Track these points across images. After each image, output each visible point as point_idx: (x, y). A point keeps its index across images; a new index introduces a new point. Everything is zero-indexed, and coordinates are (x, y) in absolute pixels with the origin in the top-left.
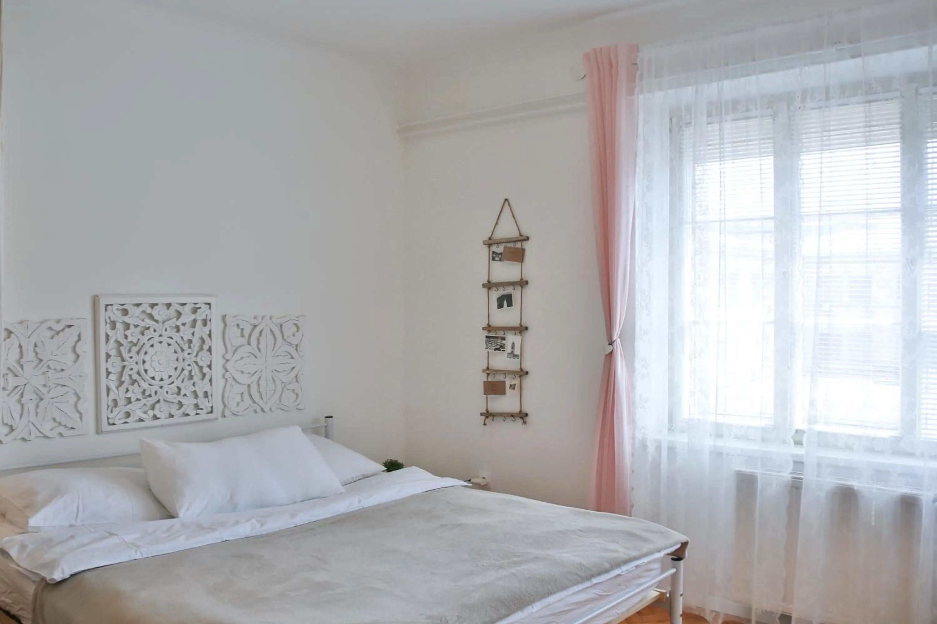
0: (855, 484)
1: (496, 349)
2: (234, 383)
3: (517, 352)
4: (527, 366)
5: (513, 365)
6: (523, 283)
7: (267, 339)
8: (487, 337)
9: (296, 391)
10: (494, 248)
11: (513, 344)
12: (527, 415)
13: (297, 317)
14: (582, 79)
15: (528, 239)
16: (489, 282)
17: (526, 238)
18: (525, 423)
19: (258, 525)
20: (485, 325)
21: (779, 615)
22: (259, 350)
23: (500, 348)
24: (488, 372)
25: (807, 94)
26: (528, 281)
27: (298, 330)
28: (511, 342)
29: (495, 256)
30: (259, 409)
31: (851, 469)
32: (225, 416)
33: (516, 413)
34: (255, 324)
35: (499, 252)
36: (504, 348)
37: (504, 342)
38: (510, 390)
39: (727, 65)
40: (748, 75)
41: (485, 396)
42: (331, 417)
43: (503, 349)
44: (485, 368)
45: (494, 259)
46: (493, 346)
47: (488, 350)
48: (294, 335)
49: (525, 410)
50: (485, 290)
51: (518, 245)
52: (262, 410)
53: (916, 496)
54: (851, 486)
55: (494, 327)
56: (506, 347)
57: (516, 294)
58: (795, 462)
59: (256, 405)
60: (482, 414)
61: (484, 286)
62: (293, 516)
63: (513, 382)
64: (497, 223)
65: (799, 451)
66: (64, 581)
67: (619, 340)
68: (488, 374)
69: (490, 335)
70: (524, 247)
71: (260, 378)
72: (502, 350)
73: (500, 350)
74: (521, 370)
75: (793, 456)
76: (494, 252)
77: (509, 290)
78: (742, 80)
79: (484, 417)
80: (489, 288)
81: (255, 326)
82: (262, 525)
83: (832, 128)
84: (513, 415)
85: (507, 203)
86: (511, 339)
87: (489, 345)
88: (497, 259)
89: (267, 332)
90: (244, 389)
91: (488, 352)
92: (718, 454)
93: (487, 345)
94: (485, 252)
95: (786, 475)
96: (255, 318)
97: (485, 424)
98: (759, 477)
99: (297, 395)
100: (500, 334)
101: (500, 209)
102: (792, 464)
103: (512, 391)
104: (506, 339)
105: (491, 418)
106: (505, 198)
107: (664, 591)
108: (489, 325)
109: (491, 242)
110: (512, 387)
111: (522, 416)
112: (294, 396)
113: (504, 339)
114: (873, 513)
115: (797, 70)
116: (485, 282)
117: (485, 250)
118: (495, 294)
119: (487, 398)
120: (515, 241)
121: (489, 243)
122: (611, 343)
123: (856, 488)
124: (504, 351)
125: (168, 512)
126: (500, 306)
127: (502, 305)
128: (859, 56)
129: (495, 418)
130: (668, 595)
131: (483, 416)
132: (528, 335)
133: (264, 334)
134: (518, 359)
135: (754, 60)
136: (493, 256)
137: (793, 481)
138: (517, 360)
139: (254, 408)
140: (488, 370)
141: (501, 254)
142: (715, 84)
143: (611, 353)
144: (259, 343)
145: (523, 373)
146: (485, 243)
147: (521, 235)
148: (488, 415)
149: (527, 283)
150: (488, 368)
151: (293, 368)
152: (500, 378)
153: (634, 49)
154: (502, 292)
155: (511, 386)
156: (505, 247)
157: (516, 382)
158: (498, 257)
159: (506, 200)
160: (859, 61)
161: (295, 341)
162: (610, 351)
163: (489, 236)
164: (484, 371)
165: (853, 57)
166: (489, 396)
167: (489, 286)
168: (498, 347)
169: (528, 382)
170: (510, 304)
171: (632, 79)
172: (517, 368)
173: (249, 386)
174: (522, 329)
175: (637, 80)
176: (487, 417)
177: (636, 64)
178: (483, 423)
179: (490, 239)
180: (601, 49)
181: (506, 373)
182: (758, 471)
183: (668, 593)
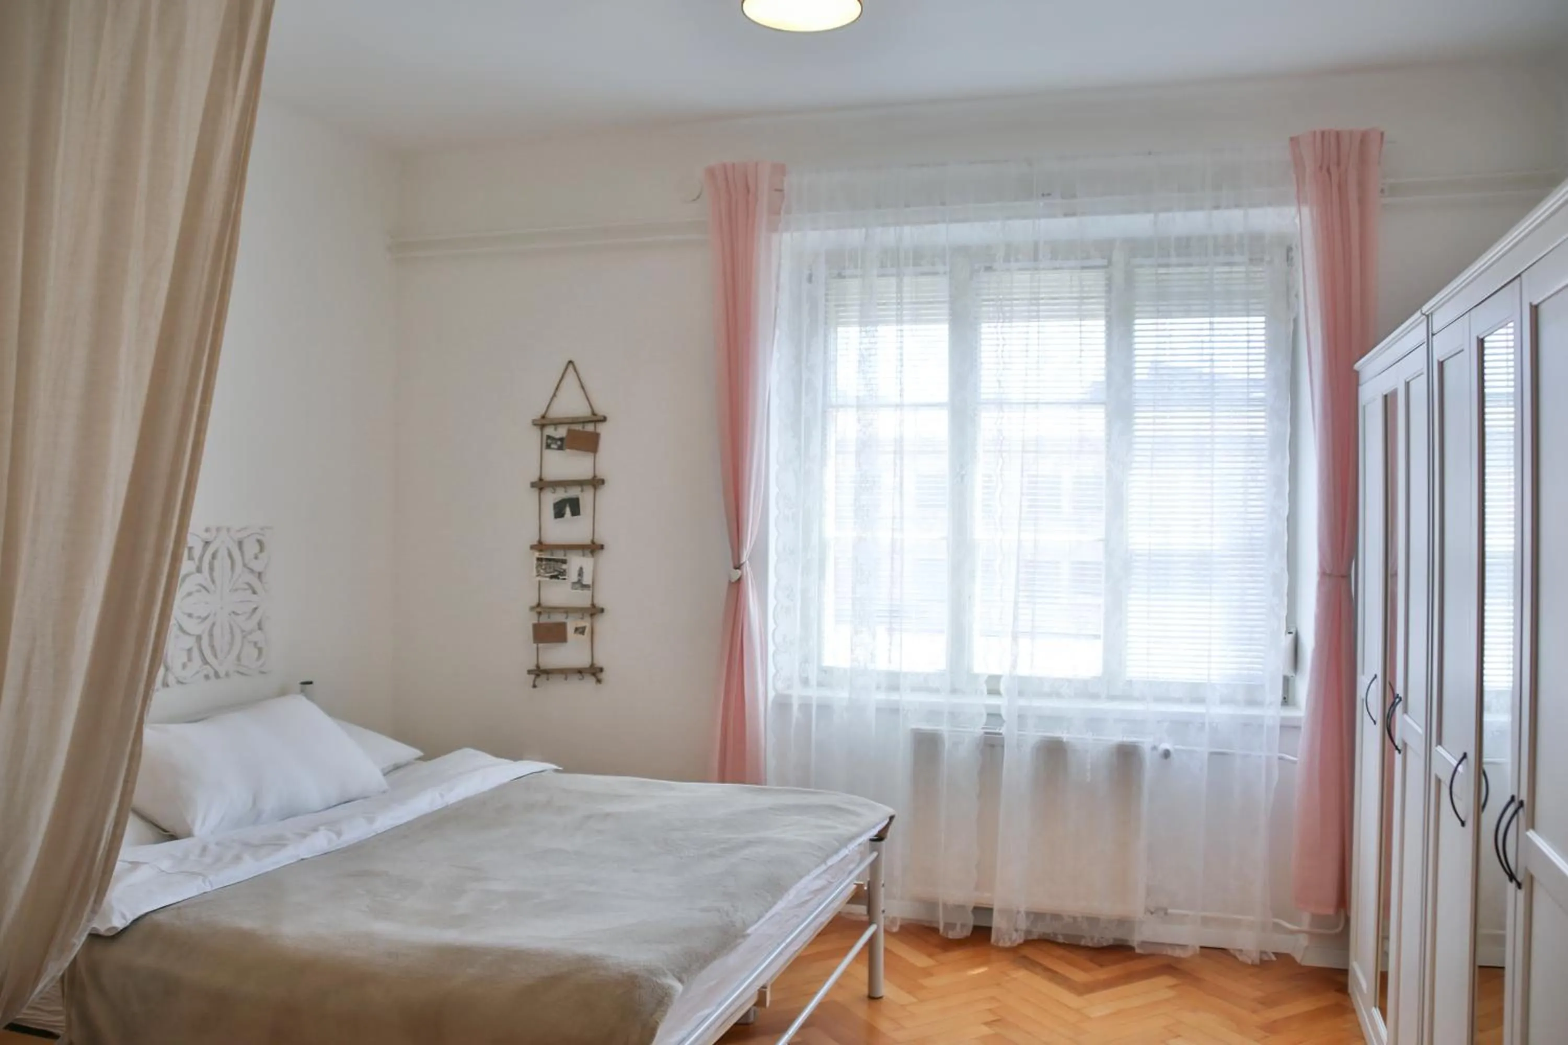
0: (1065, 736)
1: (552, 577)
2: (179, 633)
3: (587, 580)
4: (600, 602)
5: (581, 599)
6: (596, 483)
7: (222, 562)
8: (539, 559)
9: (259, 645)
10: (550, 431)
11: (581, 570)
12: (601, 670)
13: (262, 529)
14: (694, 200)
15: (604, 419)
16: (541, 479)
17: (602, 418)
18: (599, 681)
19: (334, 836)
20: (535, 543)
21: (971, 909)
22: (213, 582)
23: (559, 575)
24: (539, 610)
25: (1011, 253)
26: (605, 480)
27: (262, 550)
28: (578, 569)
29: (549, 443)
30: (212, 674)
31: (1057, 719)
32: (167, 686)
33: (586, 669)
34: (207, 540)
35: (558, 436)
36: (565, 575)
37: (564, 566)
38: (575, 635)
39: (907, 206)
40: (935, 222)
41: (535, 645)
42: (311, 683)
43: (564, 577)
44: (534, 603)
45: (548, 446)
46: (547, 573)
47: (539, 578)
48: (256, 558)
49: (599, 662)
50: (535, 492)
51: (590, 428)
52: (217, 675)
53: (1137, 744)
54: (1060, 737)
55: (545, 545)
56: (567, 574)
57: (586, 498)
58: (989, 715)
59: (208, 667)
60: (530, 672)
61: (533, 485)
62: (371, 821)
63: (581, 624)
64: (555, 395)
65: (993, 701)
66: (125, 929)
67: (747, 562)
68: (539, 613)
69: (543, 557)
70: (598, 431)
71: (214, 624)
72: (561, 577)
73: (558, 578)
74: (593, 605)
75: (987, 706)
76: (549, 437)
77: (573, 492)
78: (928, 227)
79: (533, 677)
80: (541, 489)
81: (207, 543)
82: (339, 834)
83: (1016, 296)
84: (580, 672)
85: (571, 368)
86: (576, 562)
87: (542, 571)
88: (553, 446)
89: (223, 553)
90: (190, 642)
91: (540, 582)
92: (894, 710)
93: (538, 571)
94: (534, 437)
95: (978, 730)
96: (207, 530)
97: (534, 686)
98: (946, 735)
99: (260, 650)
100: (559, 555)
101: (560, 376)
102: (985, 716)
103: (580, 636)
104: (568, 561)
105: (543, 677)
106: (569, 360)
107: (861, 883)
108: (540, 542)
109: (544, 422)
110: (580, 631)
111: (594, 672)
112: (256, 652)
113: (564, 562)
114: (1089, 767)
115: (998, 224)
116: (535, 478)
117: (535, 434)
118: (551, 498)
119: (538, 649)
120: (585, 422)
121: (542, 423)
122: (738, 567)
123: (1065, 740)
124: (564, 579)
125: (164, 831)
126: (559, 514)
127: (563, 512)
128: (1073, 214)
129: (550, 676)
130: (866, 888)
131: (532, 674)
132: (603, 556)
133: (219, 556)
134: (589, 590)
135: (943, 204)
136: (547, 443)
137: (985, 737)
138: (587, 593)
139: (205, 672)
140: (539, 608)
141: (561, 439)
142: (892, 230)
143: (739, 580)
144: (211, 569)
145: (595, 611)
146: (535, 423)
147: (594, 414)
148: (540, 672)
149: (602, 482)
150: (539, 605)
151: (256, 609)
152: (558, 618)
153: (780, 170)
154: (561, 494)
155: (577, 630)
156: (569, 431)
157: (586, 623)
158: (556, 443)
159: (570, 362)
160: (1073, 220)
161: (257, 566)
162: (738, 577)
163: (543, 412)
164: (532, 609)
165: (1066, 215)
166: (541, 645)
167: (541, 485)
168: (556, 573)
169: (603, 624)
170: (576, 512)
171: (775, 211)
172: (587, 603)
173: (199, 638)
174: (594, 548)
175: (782, 213)
176: (538, 676)
177: (781, 190)
178: (532, 684)
179: (543, 417)
180: (733, 165)
181: (567, 611)
182: (944, 728)
183: (866, 884)
